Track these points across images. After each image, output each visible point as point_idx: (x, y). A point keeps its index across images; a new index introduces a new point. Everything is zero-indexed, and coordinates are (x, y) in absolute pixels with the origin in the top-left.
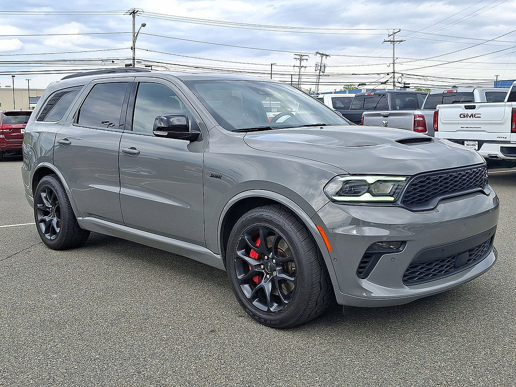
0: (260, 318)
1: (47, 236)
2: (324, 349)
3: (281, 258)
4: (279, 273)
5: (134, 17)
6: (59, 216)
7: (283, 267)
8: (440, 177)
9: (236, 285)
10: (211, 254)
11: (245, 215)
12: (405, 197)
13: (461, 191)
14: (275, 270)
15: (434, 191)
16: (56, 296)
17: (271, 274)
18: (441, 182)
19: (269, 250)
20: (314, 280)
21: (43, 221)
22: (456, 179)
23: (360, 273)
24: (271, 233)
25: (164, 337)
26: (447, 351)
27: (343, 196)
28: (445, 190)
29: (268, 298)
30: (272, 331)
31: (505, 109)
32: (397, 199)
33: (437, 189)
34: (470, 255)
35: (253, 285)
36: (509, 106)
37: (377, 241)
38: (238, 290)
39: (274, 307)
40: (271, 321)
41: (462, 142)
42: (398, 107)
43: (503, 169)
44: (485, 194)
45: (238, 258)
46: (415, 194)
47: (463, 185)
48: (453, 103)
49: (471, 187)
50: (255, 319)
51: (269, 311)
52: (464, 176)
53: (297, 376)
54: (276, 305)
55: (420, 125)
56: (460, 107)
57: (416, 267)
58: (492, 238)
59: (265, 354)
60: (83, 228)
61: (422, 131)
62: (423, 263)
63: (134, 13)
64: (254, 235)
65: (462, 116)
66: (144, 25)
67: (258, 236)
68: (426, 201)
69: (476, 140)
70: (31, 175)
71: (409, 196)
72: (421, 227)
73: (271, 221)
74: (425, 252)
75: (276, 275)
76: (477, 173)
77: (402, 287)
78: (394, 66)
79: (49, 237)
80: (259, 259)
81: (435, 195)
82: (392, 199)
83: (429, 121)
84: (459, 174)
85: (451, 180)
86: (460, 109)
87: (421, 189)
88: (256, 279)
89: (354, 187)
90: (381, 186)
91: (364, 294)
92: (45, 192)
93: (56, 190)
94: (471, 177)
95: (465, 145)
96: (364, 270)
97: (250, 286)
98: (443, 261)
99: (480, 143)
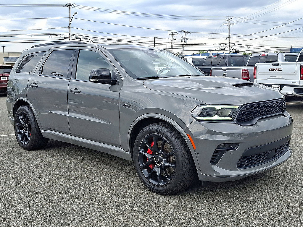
0: (153, 189)
1: (23, 142)
2: (191, 207)
3: (166, 154)
4: (165, 163)
5: (70, 9)
6: (30, 130)
7: (167, 159)
8: (259, 106)
9: (139, 170)
10: (124, 152)
11: (144, 128)
12: (238, 117)
13: (270, 114)
14: (163, 161)
15: (255, 114)
16: (30, 177)
17: (160, 163)
18: (259, 109)
19: (159, 149)
20: (185, 166)
21: (20, 133)
22: (268, 107)
23: (212, 162)
24: (160, 139)
25: (97, 201)
26: (263, 207)
27: (202, 117)
28: (261, 113)
29: (158, 177)
30: (161, 196)
31: (296, 66)
32: (234, 119)
33: (256, 113)
34: (276, 152)
35: (149, 170)
36: (299, 64)
37: (222, 143)
38: (140, 173)
39: (162, 183)
40: (160, 190)
41: (270, 85)
42: (232, 65)
43: (295, 102)
44: (285, 116)
45: (140, 154)
46: (244, 116)
47: (271, 110)
48: (265, 62)
49: (276, 112)
50: (151, 190)
51: (159, 185)
52: (272, 105)
53: (176, 222)
54: (163, 181)
55: (246, 75)
56: (269, 64)
57: (245, 158)
58: (289, 142)
59: (157, 209)
60: (45, 137)
61: (247, 79)
62: (249, 156)
63: (70, 6)
64: (150, 140)
65: (271, 70)
66: (76, 13)
67: (152, 140)
68: (250, 120)
69: (279, 85)
70: (12, 105)
71: (240, 117)
72: (247, 135)
73: (160, 131)
74: (250, 150)
75: (163, 164)
76: (280, 104)
77: (237, 170)
78: (229, 39)
79: (23, 143)
80: (153, 154)
81: (255, 117)
82: (231, 119)
83: (251, 73)
84: (269, 104)
85: (265, 108)
86: (269, 65)
87: (247, 113)
88: (151, 166)
89: (208, 112)
90: (224, 111)
91: (215, 174)
92: (21, 115)
93: (28, 114)
94: (276, 106)
95: (273, 87)
96: (215, 160)
97: (147, 170)
98: (260, 155)
99: (282, 86)
